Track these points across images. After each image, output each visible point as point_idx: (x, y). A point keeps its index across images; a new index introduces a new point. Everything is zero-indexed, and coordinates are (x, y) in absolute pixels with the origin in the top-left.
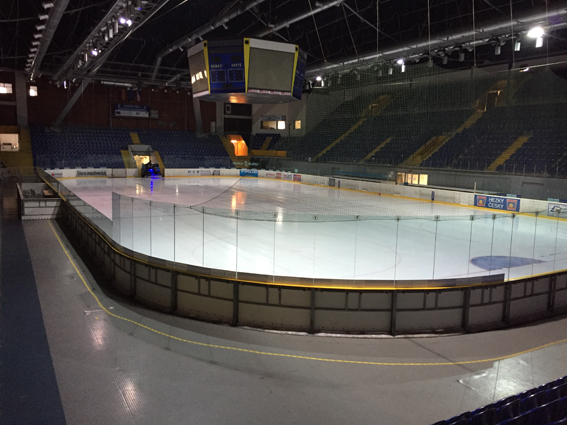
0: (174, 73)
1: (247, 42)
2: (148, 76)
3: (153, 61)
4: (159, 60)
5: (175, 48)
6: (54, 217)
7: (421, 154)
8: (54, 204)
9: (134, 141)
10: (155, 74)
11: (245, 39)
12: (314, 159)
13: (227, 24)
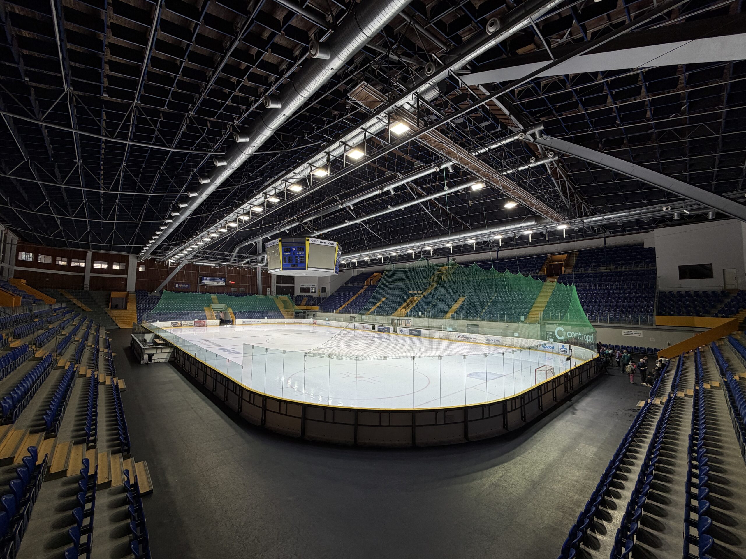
0: (247, 258)
1: (308, 240)
2: (228, 259)
3: (232, 250)
4: (237, 249)
5: (249, 242)
6: (168, 360)
7: (405, 307)
8: (168, 350)
9: (213, 301)
10: (233, 258)
11: (306, 238)
12: (338, 311)
13: (288, 230)
